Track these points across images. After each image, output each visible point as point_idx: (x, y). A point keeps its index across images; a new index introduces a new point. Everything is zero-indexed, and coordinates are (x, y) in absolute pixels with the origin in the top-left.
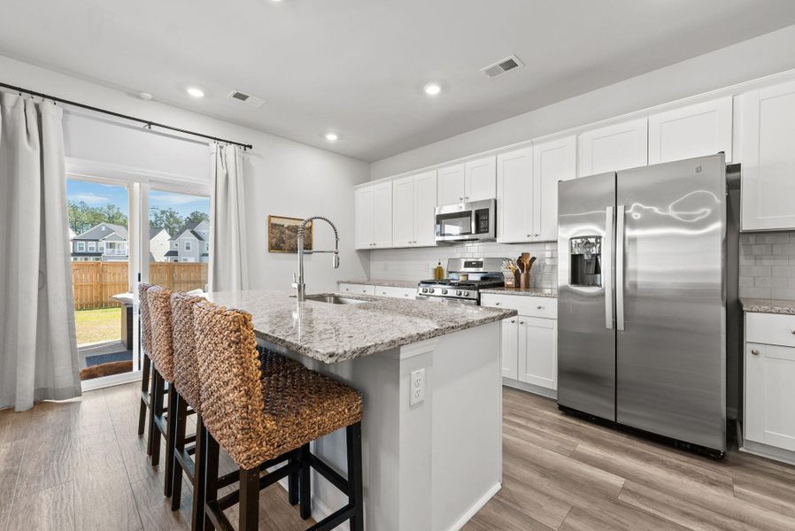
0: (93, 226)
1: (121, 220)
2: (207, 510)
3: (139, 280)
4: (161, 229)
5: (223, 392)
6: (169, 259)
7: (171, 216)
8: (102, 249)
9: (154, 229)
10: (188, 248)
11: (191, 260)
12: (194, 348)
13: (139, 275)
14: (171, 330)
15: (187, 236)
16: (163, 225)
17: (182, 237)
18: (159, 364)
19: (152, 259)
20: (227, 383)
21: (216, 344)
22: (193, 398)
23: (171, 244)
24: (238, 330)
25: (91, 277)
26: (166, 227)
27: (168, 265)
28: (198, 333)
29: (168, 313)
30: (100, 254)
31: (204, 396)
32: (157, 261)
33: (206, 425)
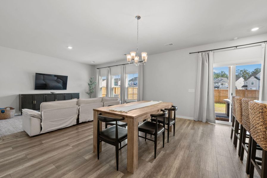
0: (217, 78)
1: (225, 76)
2: (252, 160)
3: (232, 95)
4: (240, 77)
5: (257, 126)
6: (243, 89)
7: (245, 72)
8: (219, 85)
9: (238, 78)
10: (252, 84)
11: (254, 89)
12: (249, 114)
13: (232, 93)
14: (242, 109)
15: (253, 79)
16: (241, 76)
17: (250, 79)
18: (238, 118)
19: (236, 88)
20: (258, 124)
21: (255, 112)
22: (248, 129)
23: (244, 83)
24: (263, 109)
25: (216, 94)
26: (242, 76)
27: (243, 91)
28: (250, 109)
29: (241, 104)
30: (219, 87)
31: (251, 127)
32: (238, 89)
33: (252, 136)
